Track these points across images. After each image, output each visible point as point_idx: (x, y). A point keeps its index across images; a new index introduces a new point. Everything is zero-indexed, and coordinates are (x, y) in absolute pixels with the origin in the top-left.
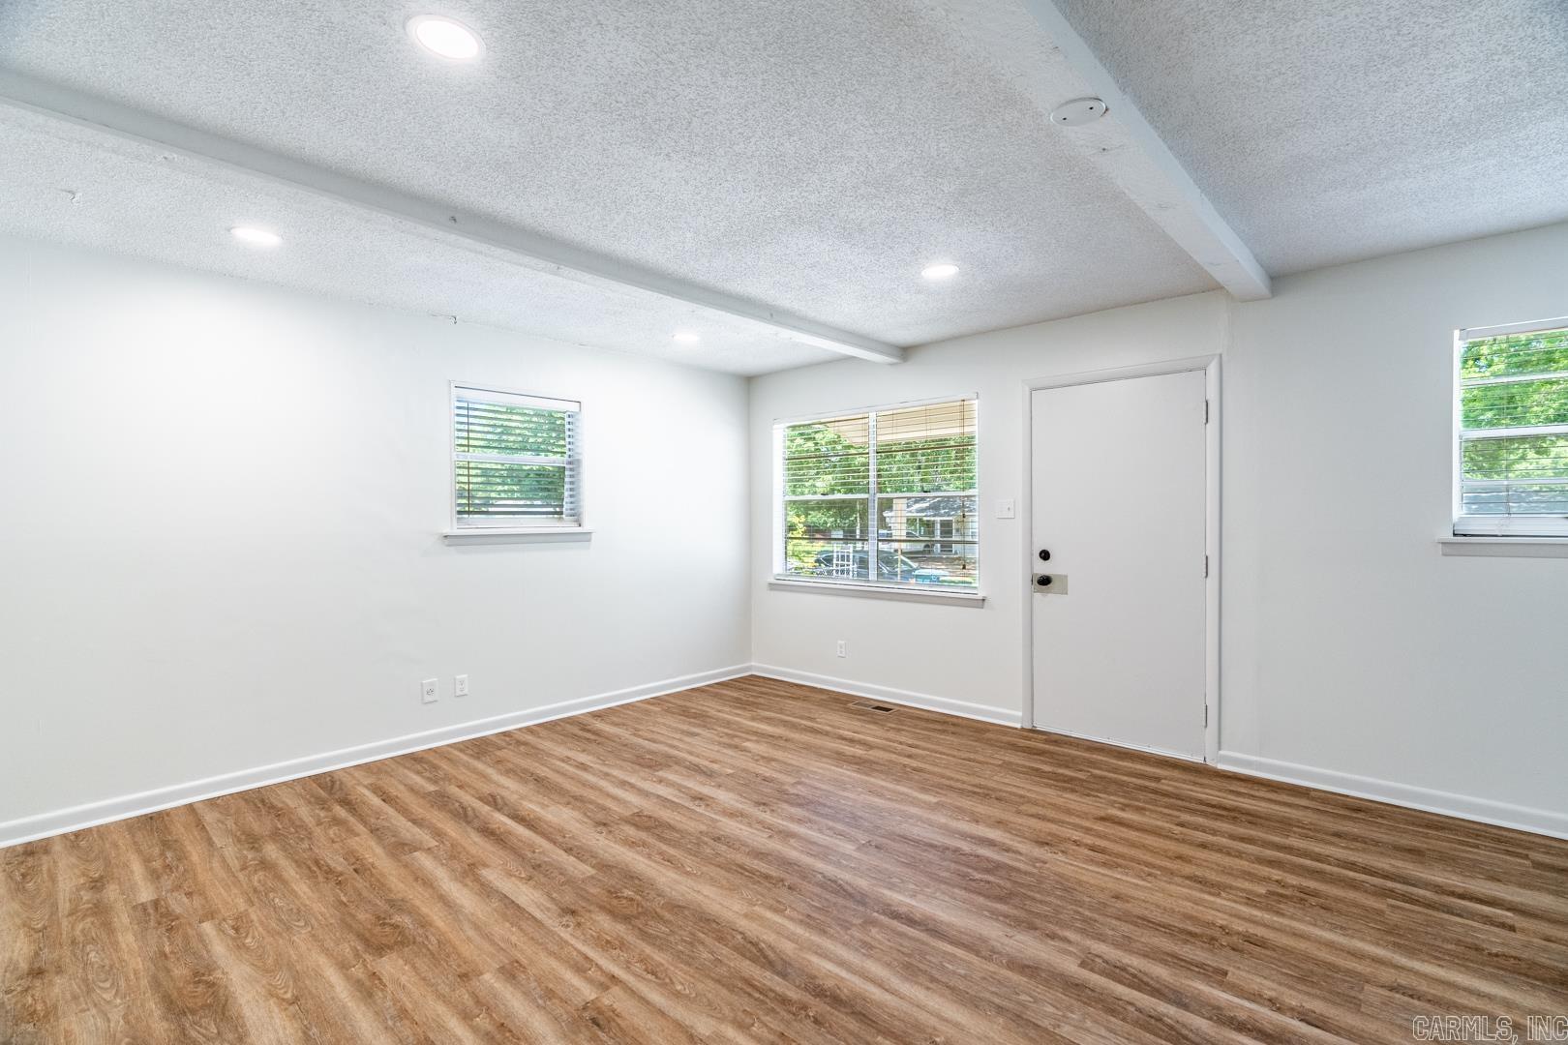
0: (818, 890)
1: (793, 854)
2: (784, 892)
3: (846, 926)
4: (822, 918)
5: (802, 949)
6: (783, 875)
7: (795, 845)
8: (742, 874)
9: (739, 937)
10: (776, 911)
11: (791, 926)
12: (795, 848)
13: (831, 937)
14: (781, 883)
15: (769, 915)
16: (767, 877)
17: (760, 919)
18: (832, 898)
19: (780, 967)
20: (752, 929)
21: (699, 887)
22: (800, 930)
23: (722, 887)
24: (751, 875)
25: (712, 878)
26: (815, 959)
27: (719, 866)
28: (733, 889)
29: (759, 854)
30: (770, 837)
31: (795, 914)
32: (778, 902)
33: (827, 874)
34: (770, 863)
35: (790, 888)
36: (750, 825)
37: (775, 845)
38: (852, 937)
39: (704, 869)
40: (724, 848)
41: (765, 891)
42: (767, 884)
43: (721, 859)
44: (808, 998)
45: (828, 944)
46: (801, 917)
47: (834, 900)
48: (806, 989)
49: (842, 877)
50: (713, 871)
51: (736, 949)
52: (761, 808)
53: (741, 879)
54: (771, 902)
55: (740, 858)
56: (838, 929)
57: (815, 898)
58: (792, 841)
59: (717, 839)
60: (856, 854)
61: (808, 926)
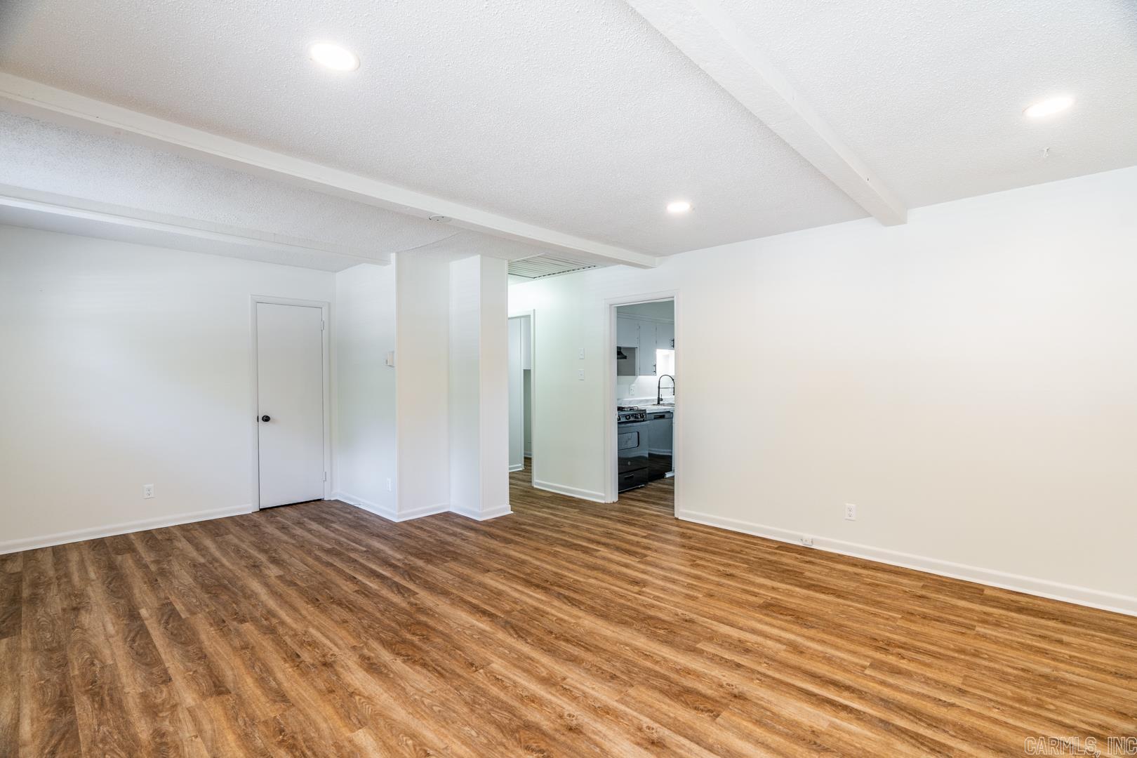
0: (533, 631)
1: (545, 660)
2: (555, 631)
3: (523, 611)
4: (535, 615)
5: (549, 602)
6: (555, 642)
7: (543, 670)
8: (586, 644)
9: (529, 641)
10: (561, 620)
11: (553, 612)
12: (543, 666)
13: (532, 606)
14: (558, 635)
15: (566, 618)
16: (567, 641)
17: (571, 615)
18: (525, 626)
19: (559, 596)
20: (575, 611)
21: (613, 635)
22: (549, 609)
23: (599, 635)
24: (578, 643)
25: (607, 641)
26: (544, 598)
27: (605, 650)
28: (591, 633)
29: (574, 660)
30: (564, 679)
31: (550, 617)
32: (560, 624)
33: (523, 642)
34: (565, 652)
35: (552, 633)
36: (585, 695)
37: (560, 669)
38: (521, 606)
39: (615, 648)
40: (605, 667)
41: (569, 631)
42: (567, 635)
43: (604, 656)
44: (550, 587)
45: (535, 604)
46: (547, 616)
47: (524, 624)
48: (550, 589)
49: (513, 640)
50: (607, 646)
51: (584, 603)
52: (575, 722)
53: (586, 640)
54: (565, 625)
55: (588, 656)
56: (527, 610)
57: (536, 626)
58: (544, 673)
59: (613, 677)
60: (494, 658)
61: (544, 612)
